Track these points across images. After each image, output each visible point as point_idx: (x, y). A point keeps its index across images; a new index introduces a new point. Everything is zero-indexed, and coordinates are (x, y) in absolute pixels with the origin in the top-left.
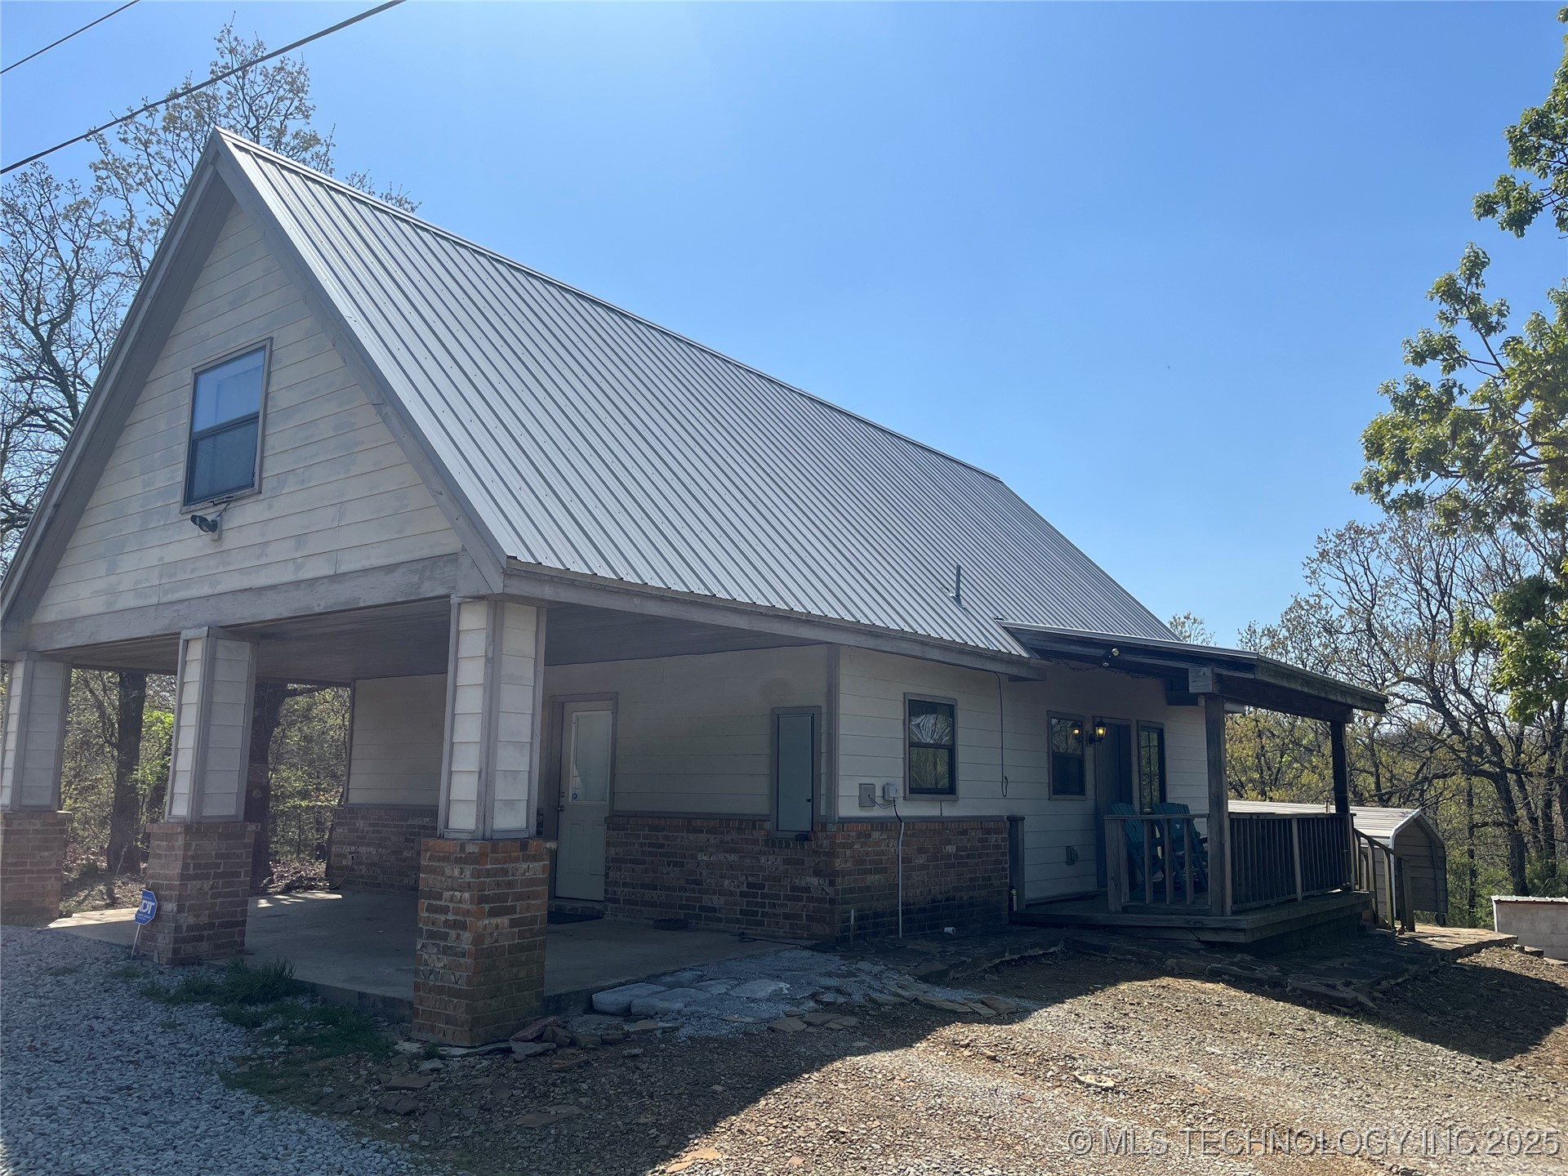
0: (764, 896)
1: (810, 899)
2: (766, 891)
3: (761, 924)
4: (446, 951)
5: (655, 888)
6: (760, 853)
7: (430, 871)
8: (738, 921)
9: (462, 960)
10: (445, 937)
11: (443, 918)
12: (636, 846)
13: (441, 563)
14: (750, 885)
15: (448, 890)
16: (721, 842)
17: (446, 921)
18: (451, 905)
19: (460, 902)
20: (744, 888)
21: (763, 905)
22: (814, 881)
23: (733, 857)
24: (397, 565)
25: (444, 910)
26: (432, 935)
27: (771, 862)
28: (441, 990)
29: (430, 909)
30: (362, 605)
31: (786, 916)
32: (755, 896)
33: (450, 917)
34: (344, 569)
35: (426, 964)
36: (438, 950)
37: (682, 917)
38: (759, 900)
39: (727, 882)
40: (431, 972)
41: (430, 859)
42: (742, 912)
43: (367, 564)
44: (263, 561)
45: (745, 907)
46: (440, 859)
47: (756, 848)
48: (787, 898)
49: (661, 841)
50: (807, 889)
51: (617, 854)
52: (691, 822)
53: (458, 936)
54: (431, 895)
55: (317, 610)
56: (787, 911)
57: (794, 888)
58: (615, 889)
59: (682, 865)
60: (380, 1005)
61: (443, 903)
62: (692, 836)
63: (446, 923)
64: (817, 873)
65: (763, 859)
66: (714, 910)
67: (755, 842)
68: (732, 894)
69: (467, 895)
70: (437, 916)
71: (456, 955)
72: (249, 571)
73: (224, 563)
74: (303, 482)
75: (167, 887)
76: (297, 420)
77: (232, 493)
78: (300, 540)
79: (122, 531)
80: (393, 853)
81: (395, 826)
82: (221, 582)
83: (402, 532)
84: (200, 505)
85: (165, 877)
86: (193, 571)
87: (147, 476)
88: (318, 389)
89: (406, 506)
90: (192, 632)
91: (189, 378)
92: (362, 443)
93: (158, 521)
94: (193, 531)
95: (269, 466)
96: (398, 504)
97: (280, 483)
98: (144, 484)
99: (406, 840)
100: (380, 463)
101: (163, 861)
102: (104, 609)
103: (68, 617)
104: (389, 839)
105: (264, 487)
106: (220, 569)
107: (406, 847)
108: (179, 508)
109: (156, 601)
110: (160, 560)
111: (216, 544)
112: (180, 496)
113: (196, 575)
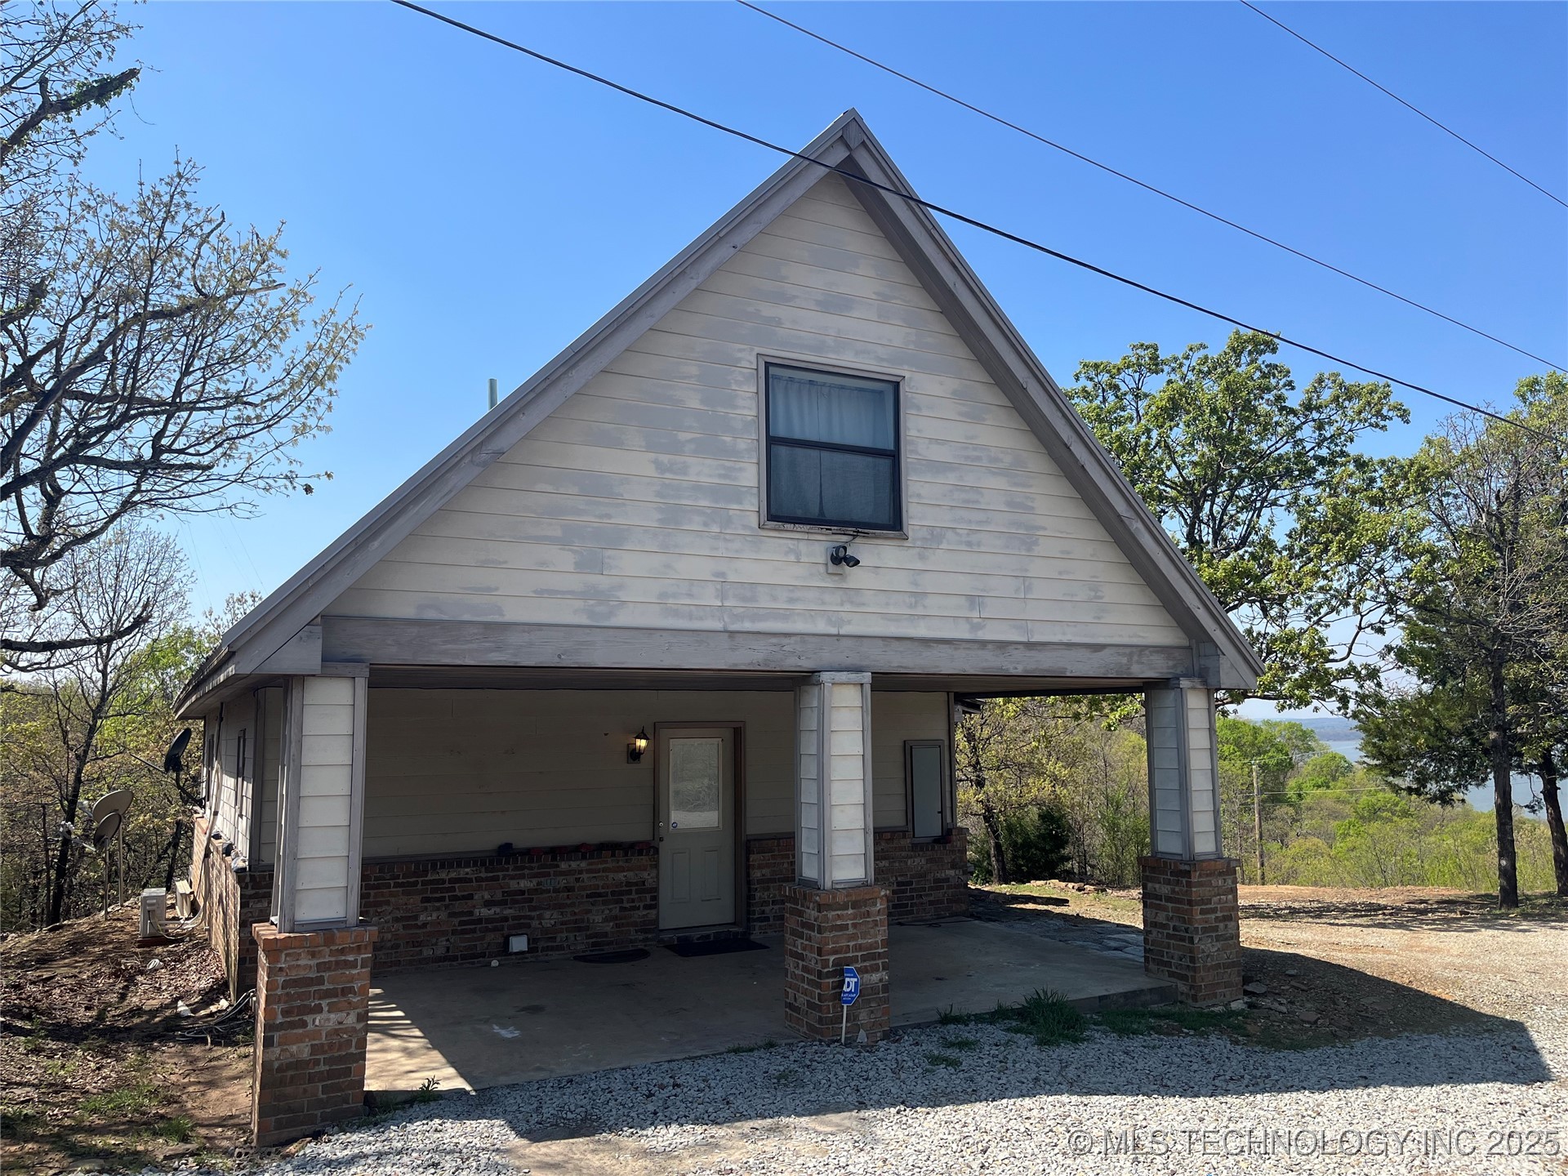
0: (912, 890)
1: (949, 887)
3: (911, 912)
4: (1218, 939)
6: (907, 857)
7: (1201, 884)
9: (1231, 942)
10: (1216, 929)
11: (1213, 916)
12: (786, 865)
13: (1147, 652)
15: (1215, 896)
17: (1217, 918)
18: (1219, 906)
19: (1226, 902)
20: (895, 887)
21: (912, 898)
22: (952, 873)
25: (1214, 911)
26: (1205, 930)
27: (918, 862)
28: (1218, 966)
29: (1203, 912)
30: (1068, 674)
31: (931, 903)
32: (904, 891)
33: (1219, 914)
34: (1036, 638)
35: (1204, 952)
36: (1212, 940)
38: (908, 894)
40: (1208, 956)
41: (1200, 876)
43: (1065, 639)
44: (920, 611)
45: (896, 902)
46: (1207, 875)
47: (904, 854)
48: (931, 888)
50: (947, 880)
51: (763, 875)
53: (1226, 926)
54: (1203, 902)
55: (1014, 672)
56: (932, 898)
57: (937, 881)
58: (763, 908)
60: (1122, 1000)
64: (954, 866)
65: (909, 861)
67: (902, 849)
70: (1209, 916)
71: (1226, 939)
72: (896, 618)
73: (852, 603)
74: (969, 544)
75: (864, 958)
76: (951, 478)
77: (861, 527)
78: (973, 600)
79: (609, 516)
80: (397, 920)
81: (397, 885)
82: (849, 622)
83: (1099, 618)
84: (806, 528)
85: (859, 948)
86: (791, 600)
87: (665, 458)
88: (978, 458)
89: (1101, 598)
90: (843, 676)
91: (748, 360)
92: (1045, 529)
93: (706, 524)
94: (786, 554)
95: (915, 514)
96: (1093, 594)
97: (935, 536)
98: (659, 466)
99: (426, 900)
100: (1068, 553)
101: (851, 931)
102: (585, 621)
103: (466, 617)
104: (388, 903)
105: (910, 534)
106: (847, 607)
107: (426, 909)
108: (753, 520)
109: (719, 626)
110: (718, 574)
111: (836, 578)
112: (751, 506)
113: (799, 606)
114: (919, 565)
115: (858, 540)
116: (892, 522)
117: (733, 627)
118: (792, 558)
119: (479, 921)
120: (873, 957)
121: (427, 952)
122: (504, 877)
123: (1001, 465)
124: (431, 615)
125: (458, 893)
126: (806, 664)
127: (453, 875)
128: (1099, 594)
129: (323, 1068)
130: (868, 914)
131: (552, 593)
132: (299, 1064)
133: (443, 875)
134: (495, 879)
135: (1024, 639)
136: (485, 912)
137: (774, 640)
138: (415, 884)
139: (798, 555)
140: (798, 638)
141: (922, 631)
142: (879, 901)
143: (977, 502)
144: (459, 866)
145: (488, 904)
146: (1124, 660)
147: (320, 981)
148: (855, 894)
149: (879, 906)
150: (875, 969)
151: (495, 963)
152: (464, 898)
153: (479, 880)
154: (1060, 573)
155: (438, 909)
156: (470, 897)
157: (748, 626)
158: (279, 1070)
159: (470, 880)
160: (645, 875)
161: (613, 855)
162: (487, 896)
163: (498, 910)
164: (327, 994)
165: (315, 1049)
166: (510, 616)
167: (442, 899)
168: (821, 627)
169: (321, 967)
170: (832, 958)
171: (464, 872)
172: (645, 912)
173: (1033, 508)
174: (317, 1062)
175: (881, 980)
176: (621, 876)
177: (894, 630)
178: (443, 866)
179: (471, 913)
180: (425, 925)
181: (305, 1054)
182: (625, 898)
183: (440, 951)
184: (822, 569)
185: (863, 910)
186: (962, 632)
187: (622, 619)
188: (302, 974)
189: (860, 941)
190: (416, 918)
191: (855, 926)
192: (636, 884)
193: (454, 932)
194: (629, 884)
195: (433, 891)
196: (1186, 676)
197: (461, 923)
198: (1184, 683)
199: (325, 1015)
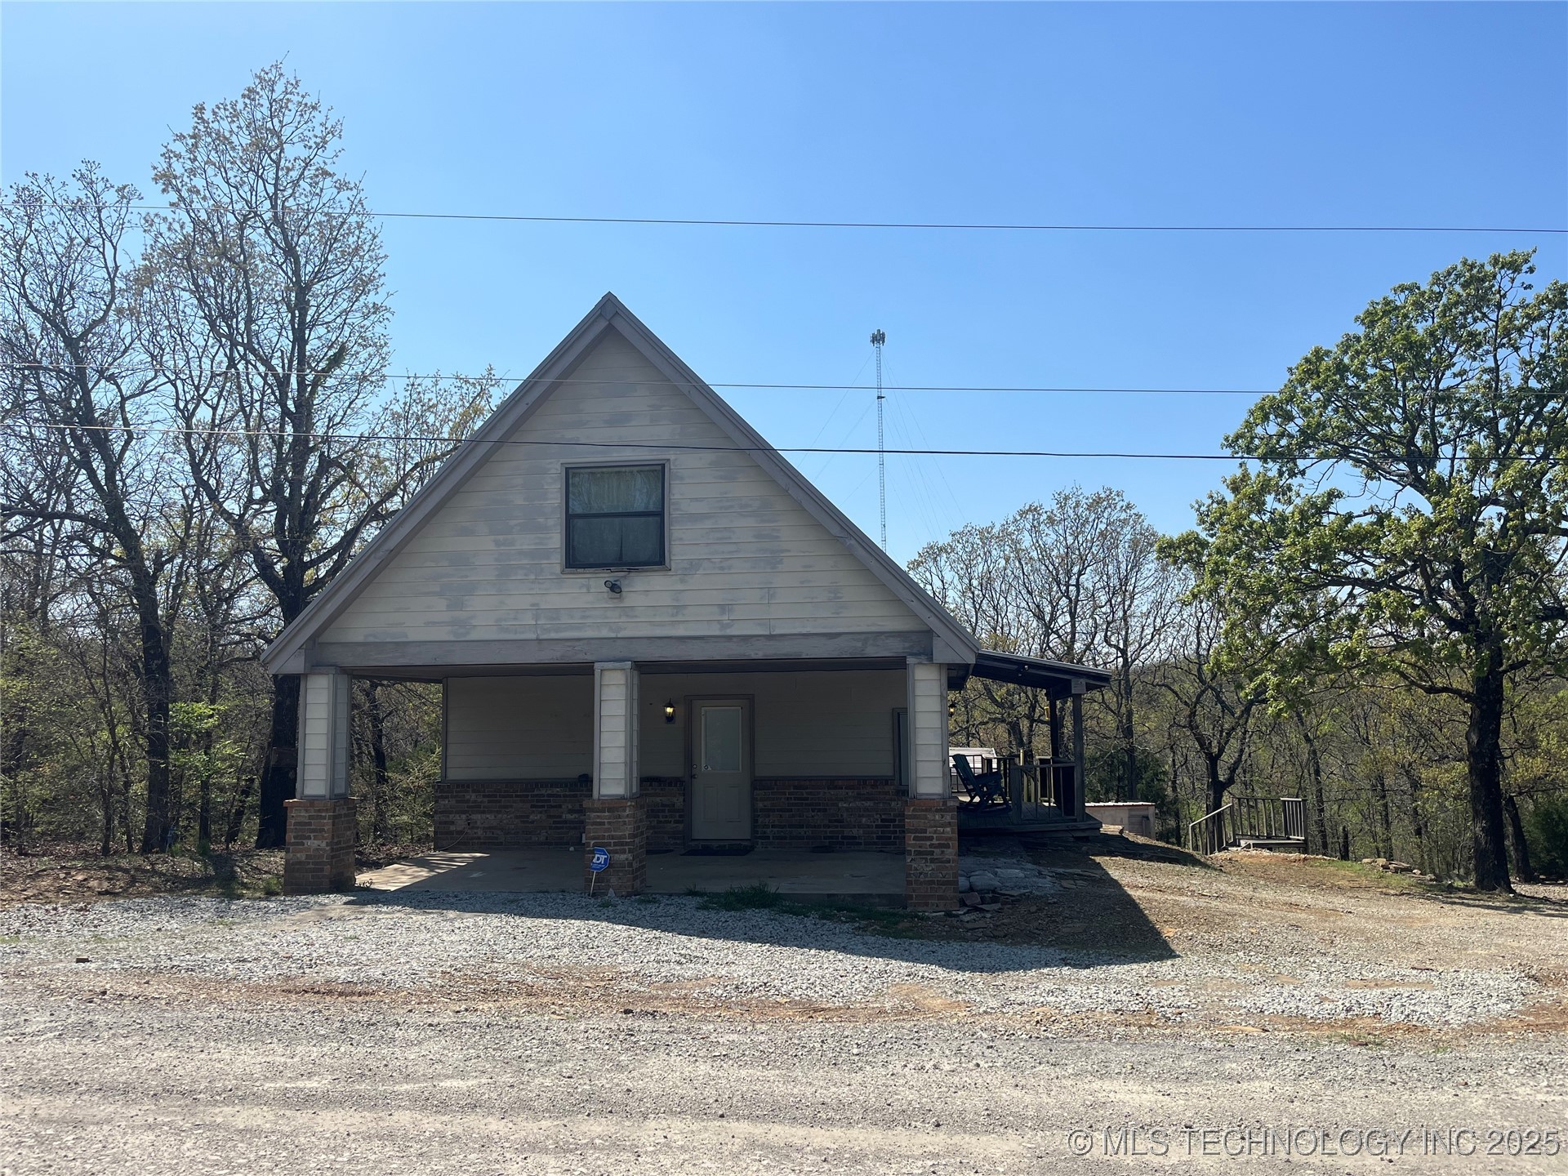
2: (897, 823)
3: (895, 843)
4: (932, 861)
5: (802, 827)
6: (891, 800)
7: (914, 817)
8: (875, 843)
9: (947, 865)
10: (932, 853)
11: (928, 843)
12: (783, 800)
13: (883, 637)
14: (882, 820)
15: (932, 827)
16: (858, 794)
18: (935, 836)
19: (943, 833)
23: (868, 804)
24: (838, 635)
25: (929, 839)
26: (918, 853)
28: (930, 883)
29: (916, 839)
33: (935, 842)
34: (777, 631)
35: (916, 870)
36: (926, 861)
37: (827, 844)
39: (864, 820)
40: (921, 873)
41: (912, 811)
42: (878, 838)
43: (804, 631)
44: (680, 618)
45: (880, 834)
46: (921, 811)
47: (887, 797)
49: (805, 795)
51: (763, 806)
52: (833, 782)
53: (943, 852)
54: (916, 831)
55: (757, 657)
58: (763, 830)
59: (825, 810)
61: (928, 835)
62: (832, 792)
63: (931, 845)
65: (893, 804)
66: (855, 838)
67: (887, 793)
68: (869, 826)
69: (948, 829)
70: (923, 842)
71: (942, 862)
72: (662, 624)
73: (627, 616)
74: (722, 568)
75: (615, 844)
76: (708, 524)
77: (634, 565)
78: (723, 608)
79: (467, 577)
80: (517, 817)
81: (517, 796)
82: (625, 629)
83: (838, 613)
84: (592, 570)
85: (613, 837)
86: (584, 617)
87: (501, 538)
88: (732, 507)
89: (841, 598)
90: (610, 665)
91: (555, 469)
92: (789, 551)
93: (526, 575)
94: (580, 588)
95: (678, 552)
96: (833, 595)
97: (693, 566)
98: (497, 543)
99: (533, 806)
100: (810, 567)
101: (607, 826)
102: (452, 638)
103: (388, 640)
104: (511, 807)
105: (673, 566)
106: (623, 619)
107: (533, 812)
108: (558, 569)
109: (534, 636)
110: (533, 605)
111: (615, 601)
112: (558, 559)
113: (590, 621)
114: (680, 587)
115: (632, 574)
116: (657, 559)
117: (541, 637)
118: (585, 590)
119: (565, 822)
120: (622, 844)
121: (535, 838)
122: (581, 795)
123: (750, 509)
124: (371, 639)
125: (552, 804)
126: (589, 658)
127: (549, 792)
128: (839, 595)
129: (311, 866)
130: (620, 817)
131: (434, 623)
132: (300, 863)
133: (543, 792)
134: (575, 796)
135: (767, 633)
136: (569, 817)
137: (569, 644)
138: (527, 796)
139: (588, 588)
140: (585, 641)
141: (681, 631)
142: (628, 809)
143: (730, 538)
144: (551, 786)
145: (571, 811)
146: (859, 644)
147: (310, 824)
148: (613, 805)
149: (627, 812)
150: (624, 852)
151: (572, 849)
152: (555, 807)
153: (565, 796)
154: (802, 582)
155: (541, 812)
156: (560, 806)
157: (553, 635)
158: (293, 864)
159: (559, 796)
160: (675, 800)
161: (651, 785)
162: (570, 807)
163: (577, 816)
164: (314, 831)
165: (307, 856)
166: (412, 637)
167: (543, 806)
168: (605, 633)
169: (310, 817)
170: (592, 842)
171: (557, 790)
172: (675, 825)
173: (778, 537)
174: (309, 863)
175: (627, 859)
176: (658, 799)
177: (659, 632)
178: (542, 786)
179: (561, 817)
180: (532, 822)
181: (303, 858)
182: (660, 814)
183: (542, 839)
184: (606, 595)
185: (616, 813)
186: (715, 631)
187: (474, 636)
188: (302, 820)
189: (613, 833)
190: (528, 817)
191: (609, 823)
192: (668, 806)
193: (550, 828)
194: (663, 805)
195: (538, 801)
196: (913, 654)
197: (554, 822)
198: (910, 660)
199: (312, 841)
